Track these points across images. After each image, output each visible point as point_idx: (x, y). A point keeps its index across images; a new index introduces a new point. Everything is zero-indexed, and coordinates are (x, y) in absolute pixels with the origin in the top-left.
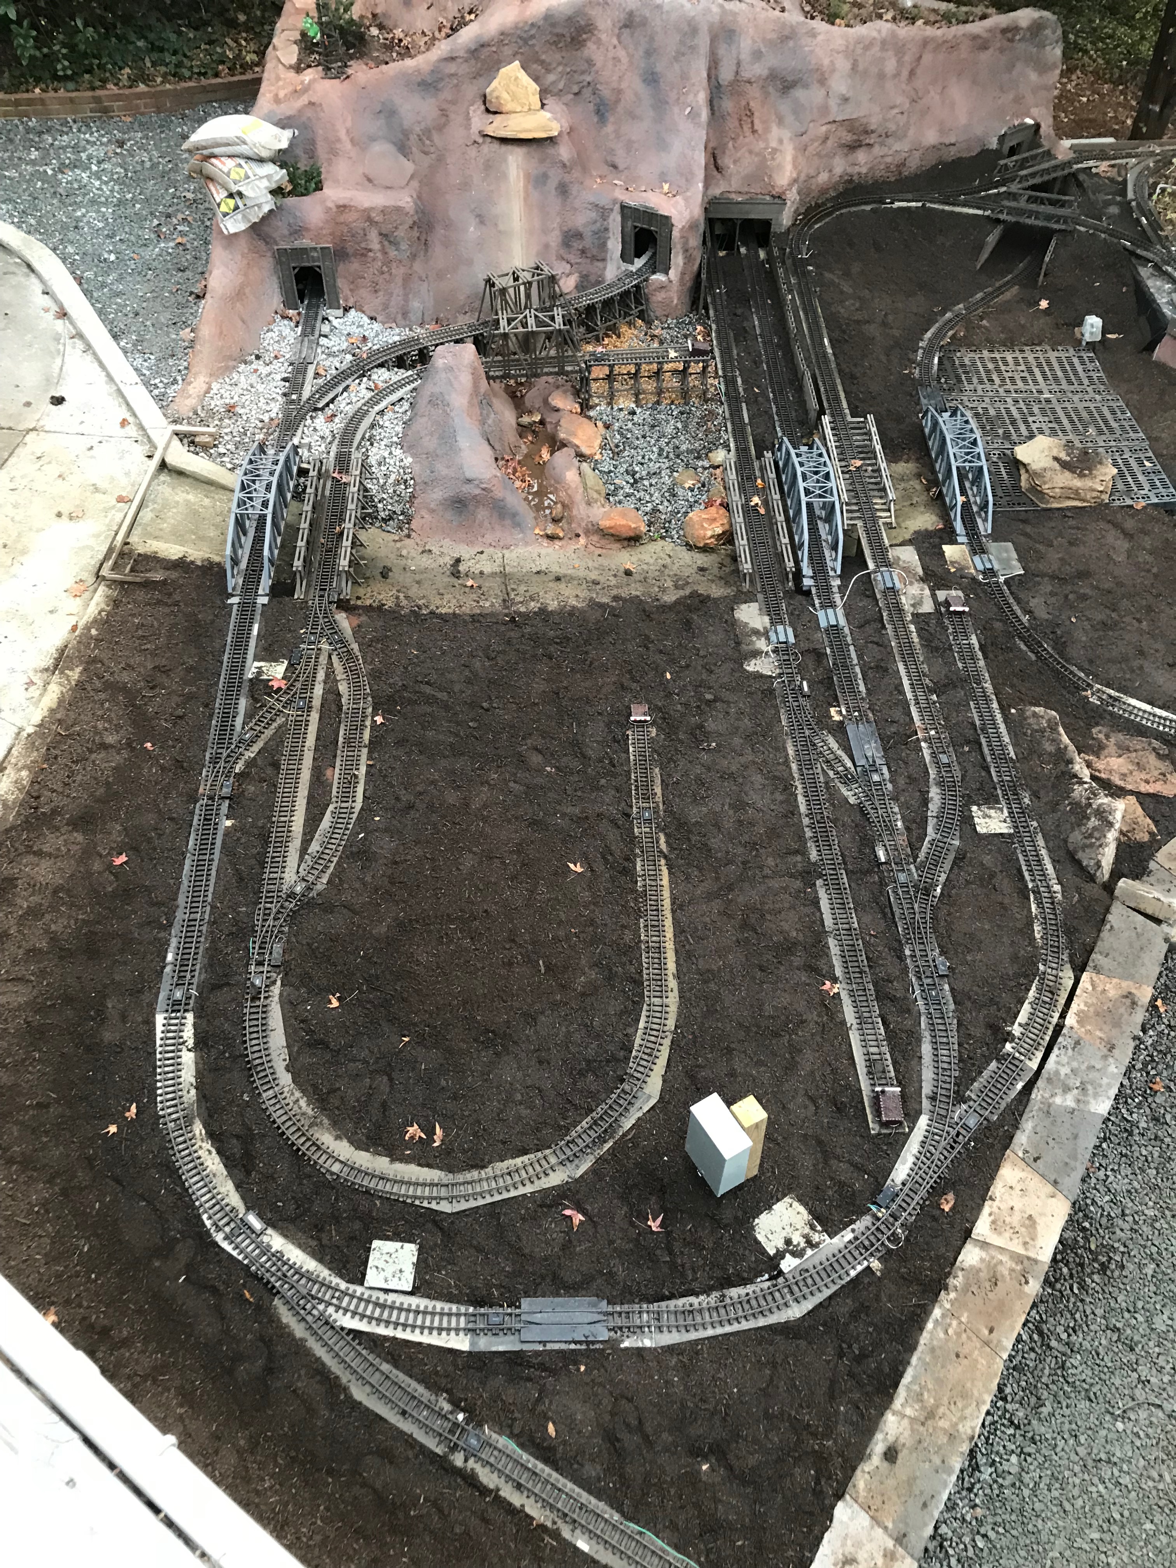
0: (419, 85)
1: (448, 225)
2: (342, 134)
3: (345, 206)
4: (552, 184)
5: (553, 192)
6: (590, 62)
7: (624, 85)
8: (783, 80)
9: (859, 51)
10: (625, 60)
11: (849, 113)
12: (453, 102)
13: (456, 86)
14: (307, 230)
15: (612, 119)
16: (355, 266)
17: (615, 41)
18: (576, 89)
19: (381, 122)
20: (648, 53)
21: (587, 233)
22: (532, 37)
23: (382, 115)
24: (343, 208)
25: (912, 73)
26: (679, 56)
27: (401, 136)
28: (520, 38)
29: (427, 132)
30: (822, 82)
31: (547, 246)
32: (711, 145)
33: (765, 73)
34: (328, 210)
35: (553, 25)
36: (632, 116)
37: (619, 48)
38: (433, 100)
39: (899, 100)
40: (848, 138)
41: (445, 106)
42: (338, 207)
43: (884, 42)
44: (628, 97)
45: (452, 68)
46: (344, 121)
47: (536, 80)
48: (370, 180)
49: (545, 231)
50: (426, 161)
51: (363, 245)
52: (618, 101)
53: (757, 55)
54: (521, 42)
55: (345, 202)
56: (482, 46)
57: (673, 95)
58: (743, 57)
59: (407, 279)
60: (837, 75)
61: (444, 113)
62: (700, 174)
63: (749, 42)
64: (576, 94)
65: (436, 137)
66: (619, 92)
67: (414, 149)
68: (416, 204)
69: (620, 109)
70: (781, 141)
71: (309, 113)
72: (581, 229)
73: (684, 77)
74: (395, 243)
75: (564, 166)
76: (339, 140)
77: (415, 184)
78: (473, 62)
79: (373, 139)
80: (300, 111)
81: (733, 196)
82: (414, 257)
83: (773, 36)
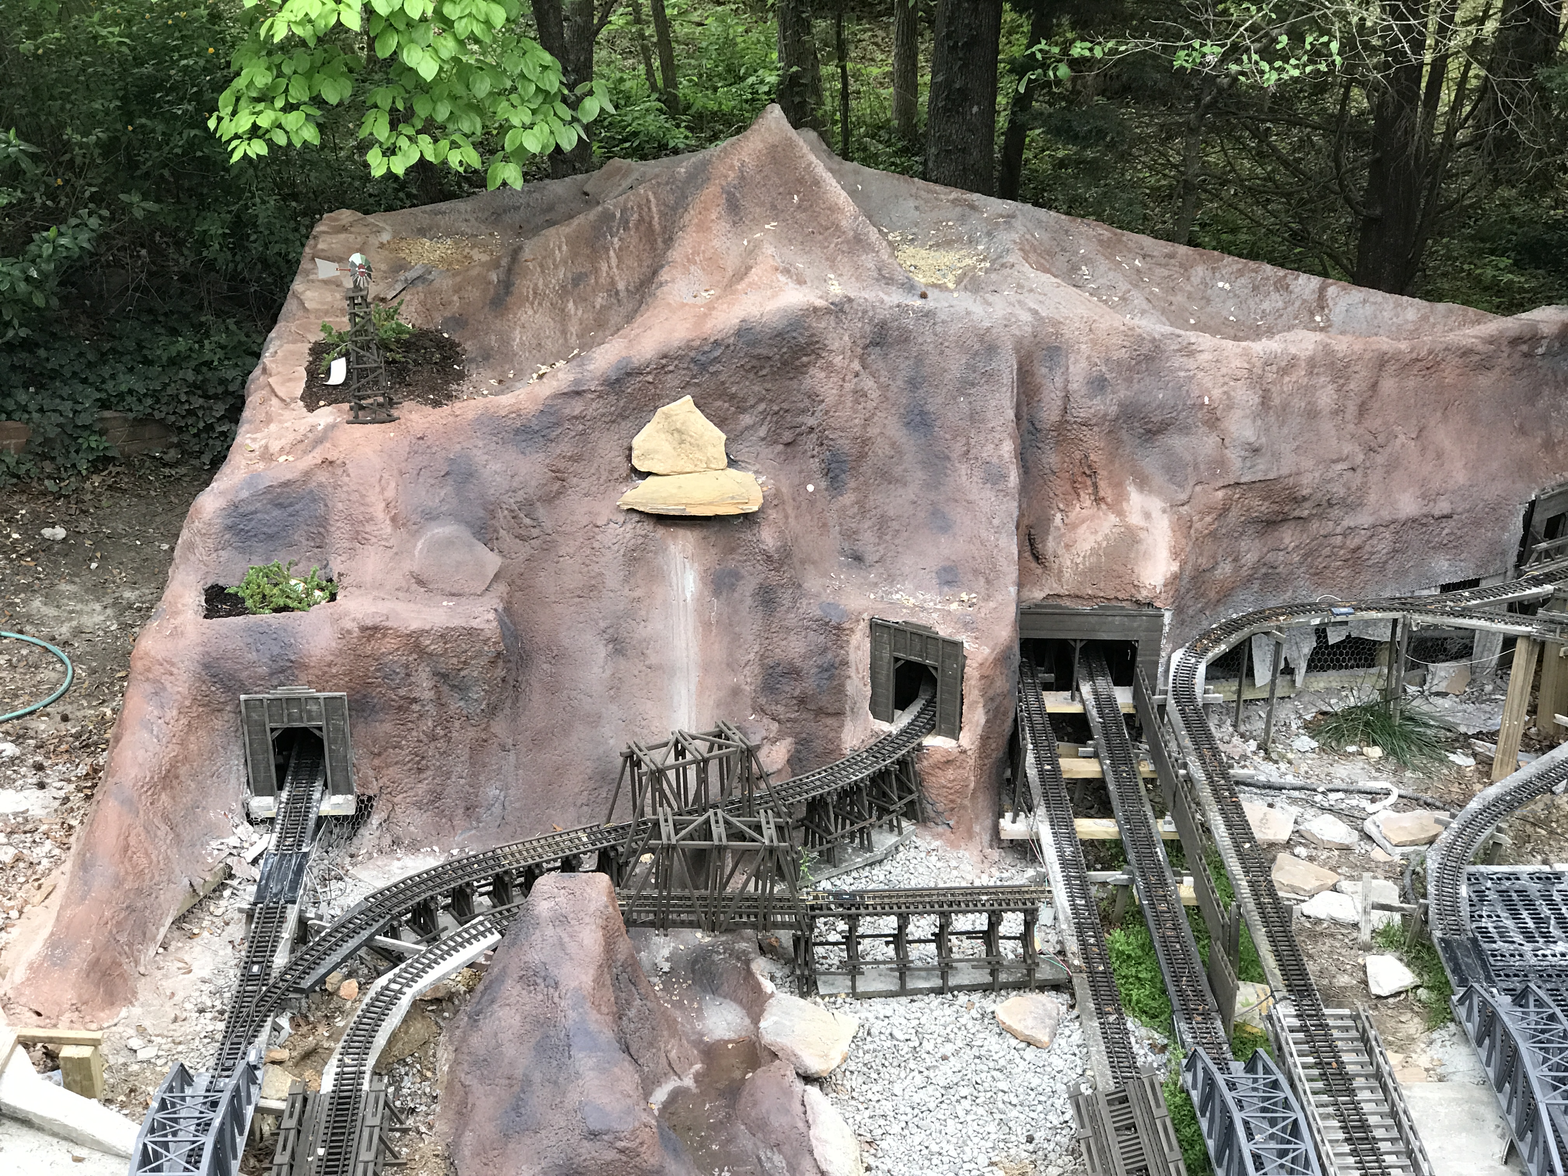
0: (517, 432)
1: (558, 657)
2: (378, 510)
3: (375, 628)
4: (748, 586)
5: (749, 601)
6: (813, 397)
7: (873, 431)
8: (1145, 420)
9: (1270, 377)
10: (874, 394)
11: (1261, 470)
12: (575, 459)
13: (583, 434)
14: (305, 667)
15: (852, 484)
16: (385, 727)
17: (856, 366)
18: (788, 436)
19: (447, 490)
20: (913, 384)
21: (810, 667)
22: (716, 360)
23: (450, 480)
24: (371, 632)
25: (1363, 410)
26: (965, 386)
27: (482, 513)
28: (694, 361)
29: (528, 505)
30: (1213, 421)
31: (736, 692)
32: (1026, 522)
33: (1113, 410)
34: (345, 634)
35: (754, 343)
36: (886, 476)
37: (864, 375)
38: (541, 456)
39: (1347, 448)
40: (1262, 507)
41: (561, 465)
42: (364, 629)
43: (1312, 363)
44: (881, 449)
45: (577, 407)
46: (383, 490)
47: (720, 422)
48: (421, 582)
49: (731, 665)
50: (524, 550)
51: (402, 692)
52: (862, 456)
53: (1099, 384)
54: (695, 369)
55: (377, 620)
56: (629, 374)
57: (958, 447)
58: (1074, 386)
59: (479, 747)
60: (1237, 414)
61: (559, 476)
62: (1011, 572)
63: (1084, 364)
64: (788, 445)
65: (541, 512)
66: (866, 442)
67: (502, 533)
68: (501, 622)
69: (866, 468)
70: (1147, 516)
71: (322, 477)
72: (798, 663)
73: (975, 417)
74: (461, 688)
75: (769, 558)
76: (370, 519)
77: (502, 588)
78: (612, 398)
79: (431, 516)
80: (308, 474)
81: (1067, 603)
82: (493, 710)
83: (1123, 354)
